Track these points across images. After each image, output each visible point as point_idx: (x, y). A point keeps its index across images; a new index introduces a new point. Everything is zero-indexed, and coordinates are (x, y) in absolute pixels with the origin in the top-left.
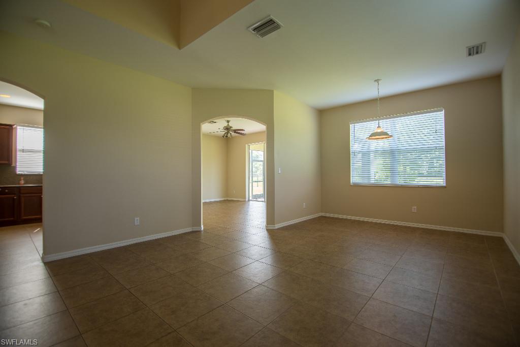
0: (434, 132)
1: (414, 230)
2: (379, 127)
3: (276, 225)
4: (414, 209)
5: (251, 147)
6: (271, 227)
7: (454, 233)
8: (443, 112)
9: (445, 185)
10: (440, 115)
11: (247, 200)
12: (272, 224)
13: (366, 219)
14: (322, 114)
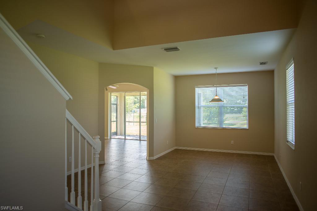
0: (243, 97)
1: (233, 155)
2: (216, 95)
3: (154, 157)
4: (232, 142)
5: (112, 94)
6: (152, 158)
7: (253, 155)
8: (247, 87)
9: (248, 128)
10: (246, 88)
11: (109, 138)
12: (152, 156)
13: (205, 150)
14: (177, 78)
